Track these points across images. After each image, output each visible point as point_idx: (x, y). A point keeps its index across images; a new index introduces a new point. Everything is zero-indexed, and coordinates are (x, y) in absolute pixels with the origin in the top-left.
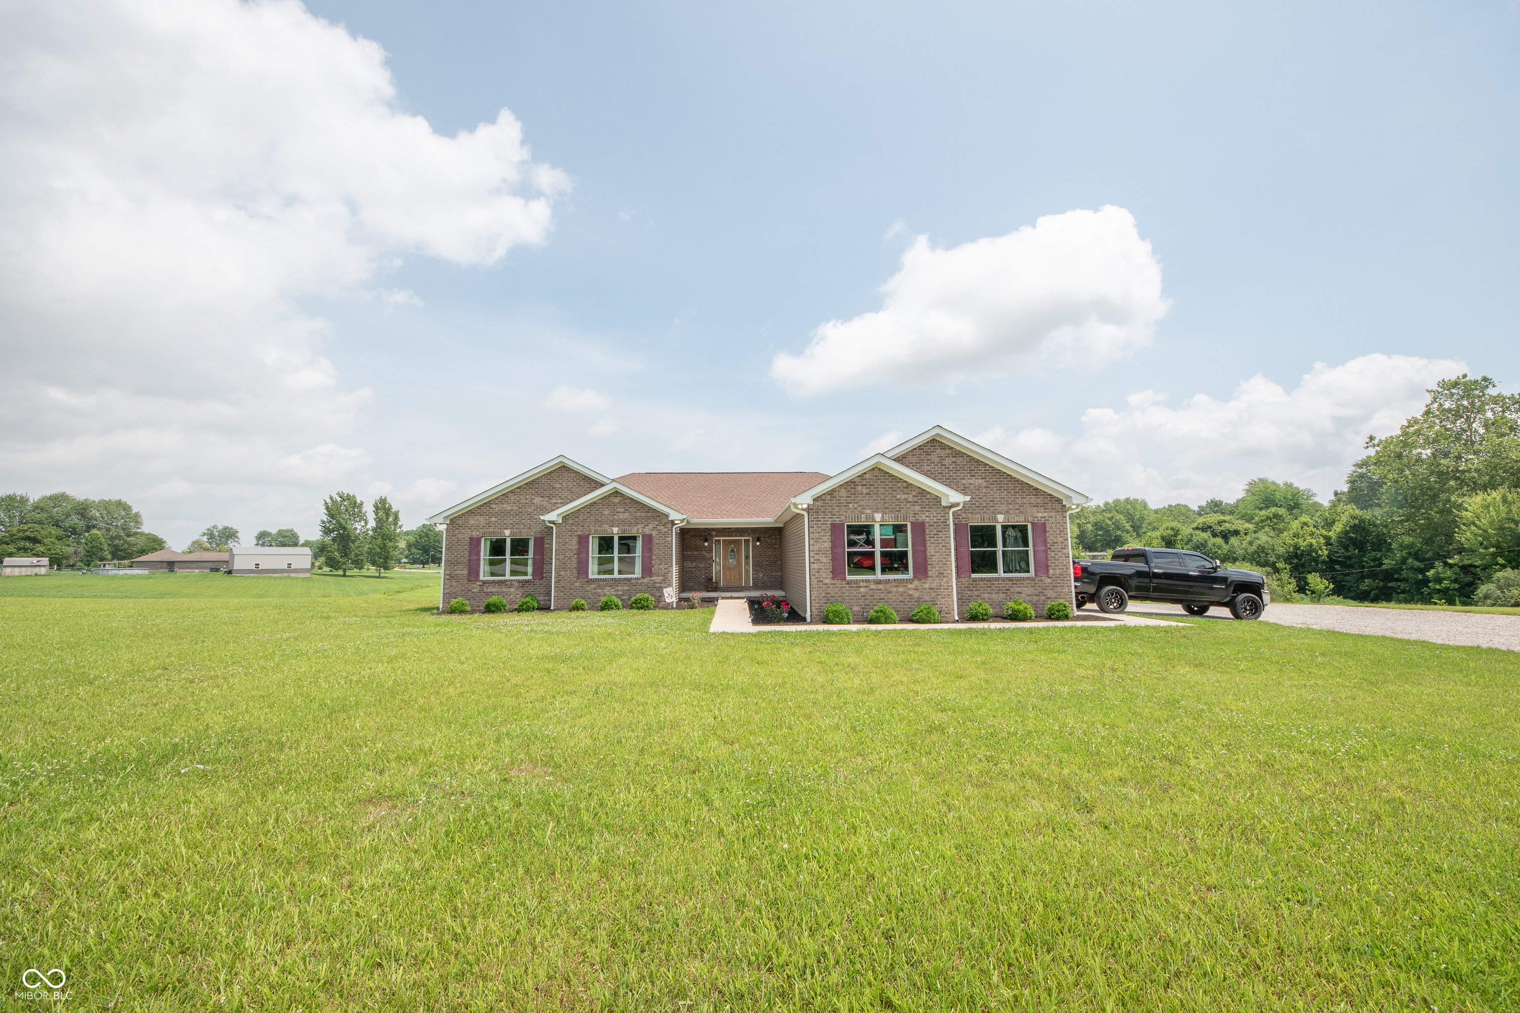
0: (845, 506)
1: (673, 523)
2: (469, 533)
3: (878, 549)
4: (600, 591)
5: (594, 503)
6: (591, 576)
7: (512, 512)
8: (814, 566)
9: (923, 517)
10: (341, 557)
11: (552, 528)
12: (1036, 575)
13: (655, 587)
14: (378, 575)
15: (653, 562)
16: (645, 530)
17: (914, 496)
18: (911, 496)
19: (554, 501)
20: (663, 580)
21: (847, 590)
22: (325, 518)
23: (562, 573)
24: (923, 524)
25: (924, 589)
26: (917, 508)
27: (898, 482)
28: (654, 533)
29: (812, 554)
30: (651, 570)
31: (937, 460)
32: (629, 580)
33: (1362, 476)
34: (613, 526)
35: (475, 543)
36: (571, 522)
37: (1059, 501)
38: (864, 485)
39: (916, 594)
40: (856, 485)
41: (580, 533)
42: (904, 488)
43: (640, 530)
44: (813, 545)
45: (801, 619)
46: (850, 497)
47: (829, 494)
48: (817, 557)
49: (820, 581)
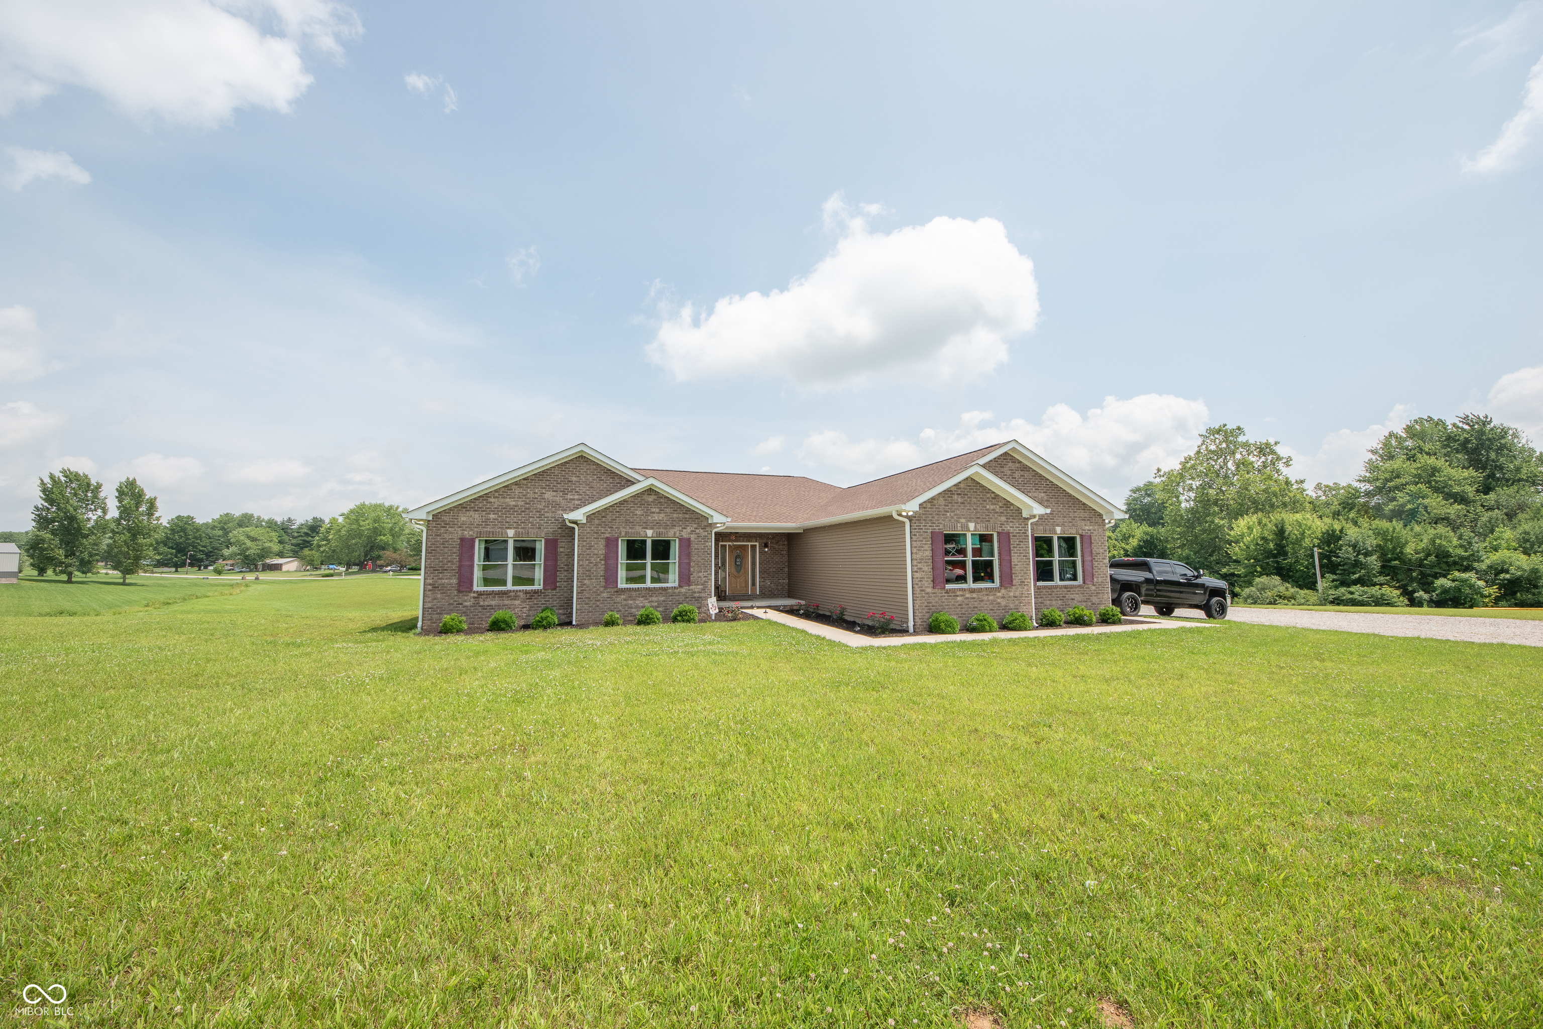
0: (943, 515)
1: (712, 525)
2: (460, 532)
3: (970, 558)
4: (631, 602)
5: (625, 501)
6: (620, 586)
7: (516, 509)
8: (917, 575)
9: (1008, 528)
10: (66, 557)
11: (574, 528)
12: (1084, 582)
13: (694, 598)
14: (121, 581)
15: (692, 569)
16: (683, 533)
17: (1000, 507)
18: (998, 507)
19: (569, 496)
20: (702, 589)
21: (947, 599)
22: (40, 503)
23: (586, 582)
24: (1008, 533)
25: (1009, 597)
26: (1003, 519)
27: (988, 493)
28: (693, 537)
29: (915, 563)
30: (689, 578)
31: (1009, 473)
32: (665, 589)
33: (1135, 499)
34: (647, 528)
35: (466, 545)
36: (597, 522)
37: (1100, 515)
38: (960, 494)
39: (1003, 603)
40: (952, 494)
41: (608, 535)
42: (993, 498)
43: (678, 533)
44: (916, 553)
45: (904, 632)
46: (947, 506)
47: (929, 502)
48: (920, 566)
49: (923, 591)
